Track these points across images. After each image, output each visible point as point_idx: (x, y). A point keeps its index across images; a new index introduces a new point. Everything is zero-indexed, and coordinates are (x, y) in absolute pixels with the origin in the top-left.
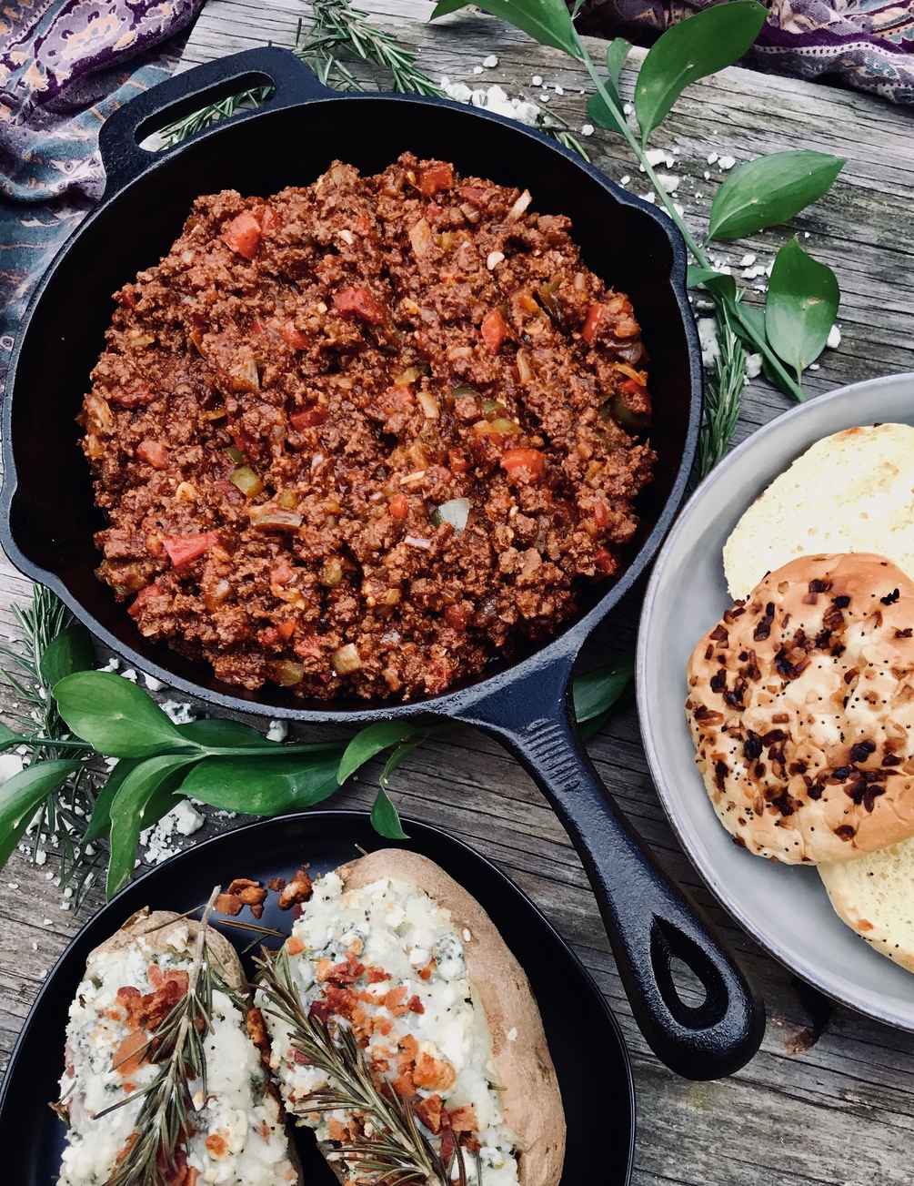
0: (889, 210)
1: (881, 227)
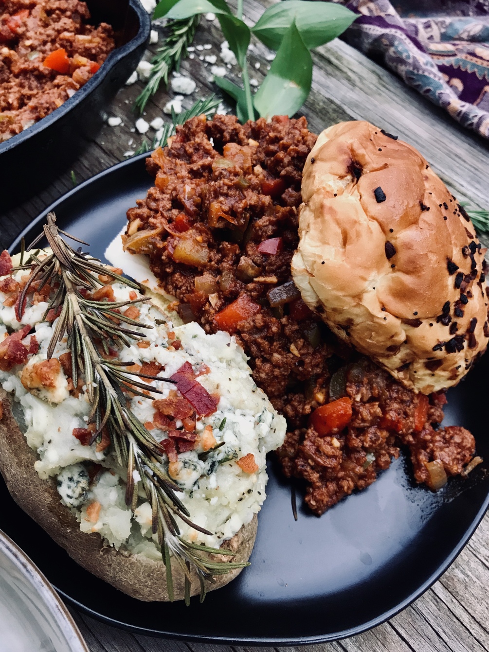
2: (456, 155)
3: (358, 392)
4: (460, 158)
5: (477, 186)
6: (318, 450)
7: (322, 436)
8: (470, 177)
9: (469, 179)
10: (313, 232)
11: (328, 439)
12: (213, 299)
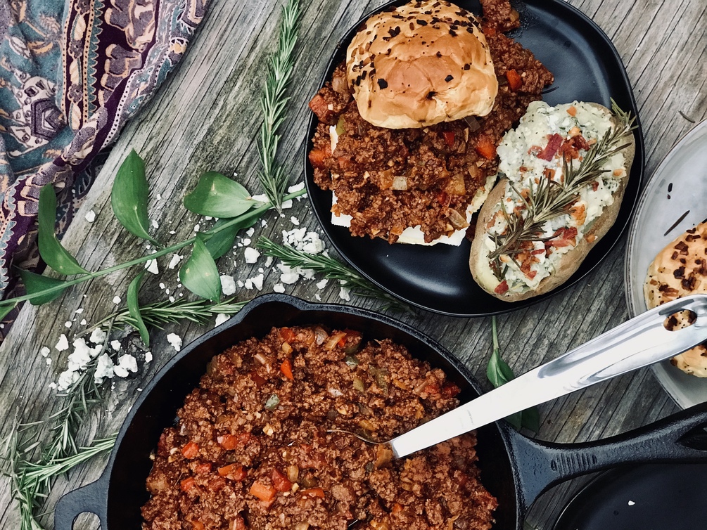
0: (228, 123)
1: (239, 132)
2: (221, 39)
3: (502, 69)
4: (222, 35)
5: (250, 17)
6: (531, 83)
7: (524, 83)
8: (242, 24)
9: (245, 25)
10: (473, 109)
11: (524, 79)
12: (479, 164)
